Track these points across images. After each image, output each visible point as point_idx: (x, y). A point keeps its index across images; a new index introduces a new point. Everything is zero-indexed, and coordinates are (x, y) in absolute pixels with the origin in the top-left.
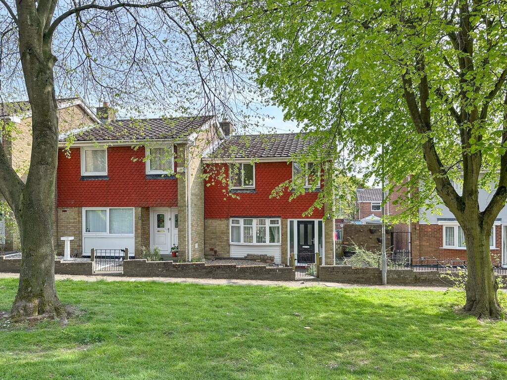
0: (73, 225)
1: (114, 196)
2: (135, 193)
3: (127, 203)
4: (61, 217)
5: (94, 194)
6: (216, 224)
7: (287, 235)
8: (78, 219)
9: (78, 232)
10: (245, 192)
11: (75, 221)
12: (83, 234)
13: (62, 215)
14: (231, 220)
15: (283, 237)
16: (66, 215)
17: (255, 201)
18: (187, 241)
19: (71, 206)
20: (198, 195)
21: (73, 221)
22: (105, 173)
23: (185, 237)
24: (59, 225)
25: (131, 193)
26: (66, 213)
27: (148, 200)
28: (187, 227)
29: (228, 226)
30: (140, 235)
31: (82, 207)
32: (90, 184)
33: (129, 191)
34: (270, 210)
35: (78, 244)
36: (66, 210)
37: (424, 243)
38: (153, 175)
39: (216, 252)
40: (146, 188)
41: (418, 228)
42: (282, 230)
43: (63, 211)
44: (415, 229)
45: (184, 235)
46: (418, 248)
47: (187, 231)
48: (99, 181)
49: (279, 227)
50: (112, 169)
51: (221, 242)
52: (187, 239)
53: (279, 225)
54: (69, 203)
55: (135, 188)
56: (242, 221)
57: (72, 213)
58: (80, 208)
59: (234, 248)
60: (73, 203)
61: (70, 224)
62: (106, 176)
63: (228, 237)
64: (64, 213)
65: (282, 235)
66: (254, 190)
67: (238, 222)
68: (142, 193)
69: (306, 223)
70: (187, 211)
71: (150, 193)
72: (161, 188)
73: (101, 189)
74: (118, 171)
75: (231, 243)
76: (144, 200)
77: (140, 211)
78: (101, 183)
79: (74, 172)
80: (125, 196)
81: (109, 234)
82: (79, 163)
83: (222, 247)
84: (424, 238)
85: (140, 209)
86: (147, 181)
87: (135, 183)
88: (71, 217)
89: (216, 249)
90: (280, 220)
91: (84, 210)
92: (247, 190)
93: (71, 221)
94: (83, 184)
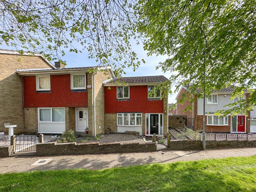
0: (33, 117)
1: (54, 101)
2: (65, 100)
3: (61, 105)
4: (26, 113)
5: (43, 100)
6: (110, 116)
7: (145, 121)
8: (35, 114)
9: (35, 121)
10: (124, 100)
11: (34, 115)
12: (38, 122)
13: (27, 112)
14: (118, 114)
15: (143, 122)
16: (29, 112)
17: (130, 105)
18: (93, 126)
19: (32, 107)
20: (101, 102)
21: (32, 115)
22: (50, 90)
23: (92, 123)
24: (25, 117)
25: (63, 100)
26: (29, 111)
27: (72, 103)
28: (93, 118)
29: (116, 117)
30: (68, 122)
31: (37, 107)
32: (41, 95)
33: (62, 98)
34: (137, 109)
35: (35, 127)
36: (28, 109)
37: (199, 123)
38: (75, 90)
39: (110, 129)
40: (71, 97)
41: (197, 117)
42: (143, 119)
43: (27, 110)
44: (196, 117)
45: (92, 122)
46: (197, 125)
47: (93, 120)
48: (46, 94)
49: (141, 117)
50: (53, 87)
51: (113, 125)
52: (93, 124)
53: (141, 116)
54: (30, 105)
55: (65, 97)
56: (123, 114)
57: (31, 111)
58: (36, 108)
59: (119, 128)
60: (32, 105)
61: (31, 117)
62: (50, 91)
63: (116, 122)
64: (27, 111)
65: (143, 121)
66: (129, 99)
67: (121, 115)
68: (69, 100)
69: (154, 115)
70: (93, 109)
71: (73, 100)
72: (79, 97)
73: (47, 98)
74: (56, 88)
75: (118, 125)
76: (70, 104)
77: (68, 109)
78: (47, 95)
79: (32, 89)
80: (60, 101)
81: (52, 122)
82: (35, 84)
83: (113, 127)
84: (199, 121)
85: (68, 108)
86: (72, 93)
87: (65, 94)
88: (31, 113)
89: (110, 128)
90: (142, 114)
91: (39, 109)
92: (126, 99)
93: (31, 115)
94: (38, 95)
